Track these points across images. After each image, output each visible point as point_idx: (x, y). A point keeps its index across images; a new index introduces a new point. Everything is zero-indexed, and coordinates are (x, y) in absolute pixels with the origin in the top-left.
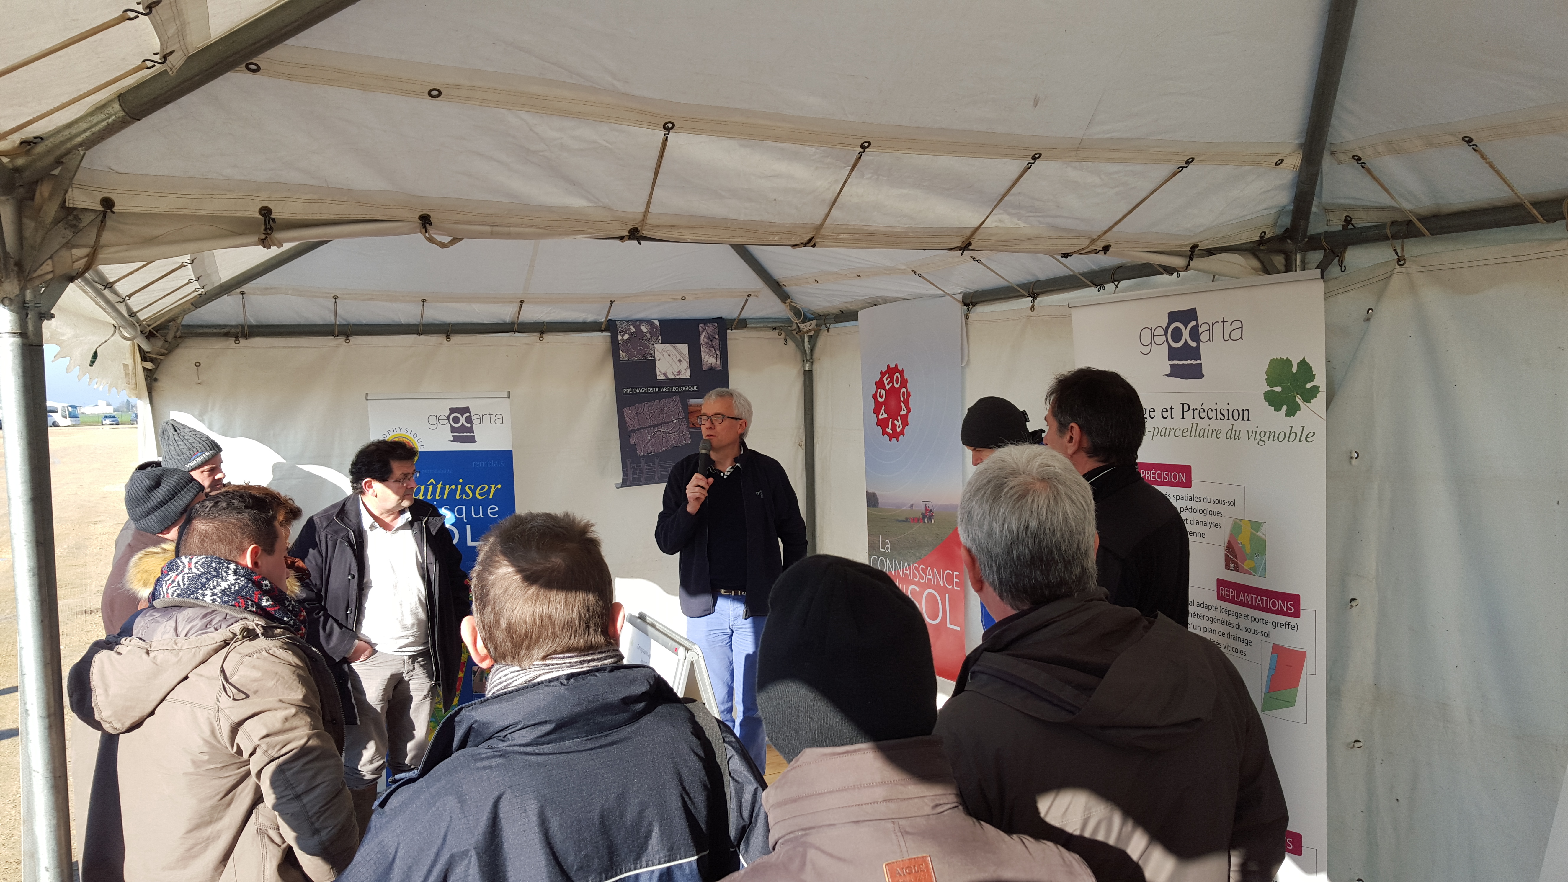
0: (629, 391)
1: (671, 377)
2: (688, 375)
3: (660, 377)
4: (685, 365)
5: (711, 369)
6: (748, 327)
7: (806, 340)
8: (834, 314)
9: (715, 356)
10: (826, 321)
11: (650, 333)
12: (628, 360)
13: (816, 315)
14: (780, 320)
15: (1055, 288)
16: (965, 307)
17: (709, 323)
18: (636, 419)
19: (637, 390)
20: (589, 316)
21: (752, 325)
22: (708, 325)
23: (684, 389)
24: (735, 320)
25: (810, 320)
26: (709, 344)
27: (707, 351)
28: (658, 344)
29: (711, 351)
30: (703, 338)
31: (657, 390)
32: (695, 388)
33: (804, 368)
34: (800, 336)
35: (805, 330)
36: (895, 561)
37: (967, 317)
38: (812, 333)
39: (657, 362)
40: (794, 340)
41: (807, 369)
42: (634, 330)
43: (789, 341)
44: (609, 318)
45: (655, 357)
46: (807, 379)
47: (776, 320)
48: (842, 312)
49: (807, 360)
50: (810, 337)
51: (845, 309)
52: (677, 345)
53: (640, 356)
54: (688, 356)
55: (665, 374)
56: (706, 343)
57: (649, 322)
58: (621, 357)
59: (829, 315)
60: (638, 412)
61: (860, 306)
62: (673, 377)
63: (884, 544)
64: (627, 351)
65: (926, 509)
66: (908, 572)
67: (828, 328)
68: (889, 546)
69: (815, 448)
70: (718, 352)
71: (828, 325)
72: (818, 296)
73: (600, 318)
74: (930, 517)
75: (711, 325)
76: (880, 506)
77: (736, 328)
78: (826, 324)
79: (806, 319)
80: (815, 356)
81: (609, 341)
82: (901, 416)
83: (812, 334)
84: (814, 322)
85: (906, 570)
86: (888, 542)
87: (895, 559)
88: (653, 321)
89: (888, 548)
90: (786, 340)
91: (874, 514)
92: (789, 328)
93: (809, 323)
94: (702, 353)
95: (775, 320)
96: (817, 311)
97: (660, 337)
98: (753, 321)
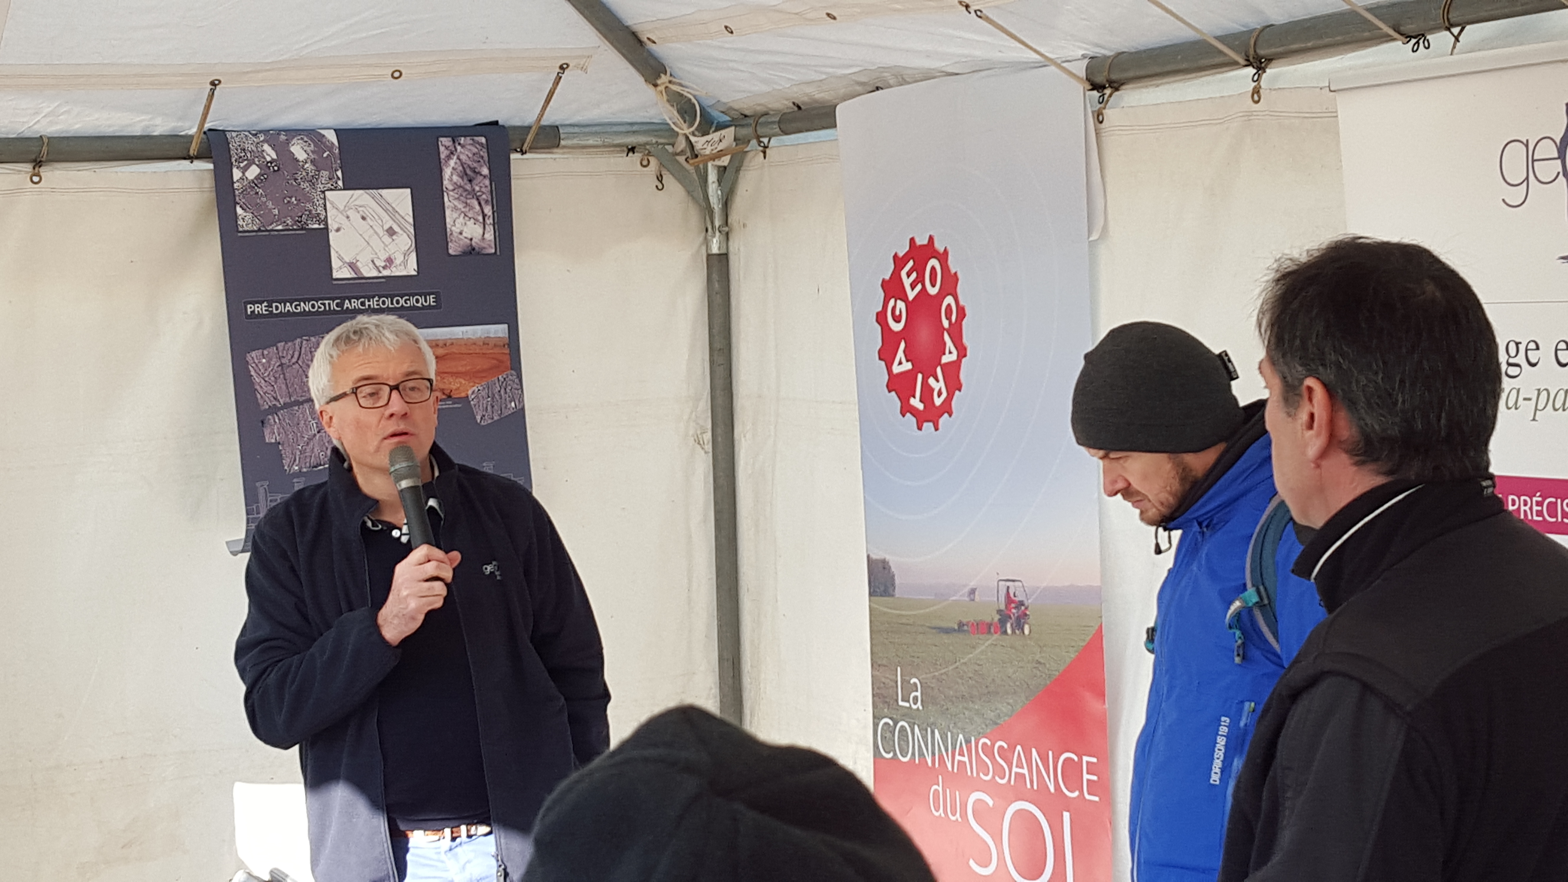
0: (260, 309)
1: (369, 272)
2: (411, 268)
3: (341, 272)
4: (405, 241)
5: (471, 251)
6: (564, 147)
7: (712, 176)
8: (777, 111)
9: (480, 218)
10: (760, 131)
11: (313, 162)
12: (259, 230)
13: (736, 115)
14: (645, 128)
15: (1310, 44)
16: (1095, 93)
17: (465, 136)
18: (281, 380)
19: (281, 307)
20: (158, 121)
21: (575, 141)
22: (462, 140)
23: (402, 302)
24: (529, 128)
25: (721, 127)
26: (466, 190)
27: (460, 206)
28: (336, 189)
29: (472, 208)
30: (450, 174)
31: (333, 306)
32: (431, 299)
33: (708, 247)
34: (697, 168)
35: (707, 152)
36: (933, 733)
37: (1099, 118)
38: (725, 161)
39: (332, 235)
40: (681, 177)
41: (715, 250)
42: (275, 157)
43: (668, 179)
44: (207, 126)
45: (326, 224)
46: (715, 276)
47: (635, 128)
48: (799, 108)
49: (713, 227)
50: (722, 171)
51: (806, 99)
52: (385, 192)
53: (289, 222)
54: (411, 220)
55: (352, 266)
56: (457, 187)
57: (312, 135)
58: (240, 222)
59: (766, 114)
60: (284, 361)
61: (842, 91)
62: (375, 273)
63: (908, 688)
64: (255, 208)
65: (1009, 600)
66: (965, 759)
67: (766, 147)
68: (918, 694)
69: (736, 449)
70: (488, 210)
71: (765, 140)
72: (735, 65)
73: (187, 124)
74: (1018, 619)
75: (469, 140)
76: (897, 593)
77: (533, 148)
78: (758, 138)
79: (708, 125)
80: (733, 218)
81: (209, 182)
82: (945, 367)
83: (726, 164)
84: (729, 133)
85: (961, 754)
86: (915, 684)
87: (933, 725)
88: (322, 132)
89: (916, 699)
90: (660, 178)
91: (885, 613)
92: (669, 148)
93: (715, 136)
94: (448, 213)
95: (633, 128)
96: (736, 106)
97: (339, 173)
98: (576, 130)
